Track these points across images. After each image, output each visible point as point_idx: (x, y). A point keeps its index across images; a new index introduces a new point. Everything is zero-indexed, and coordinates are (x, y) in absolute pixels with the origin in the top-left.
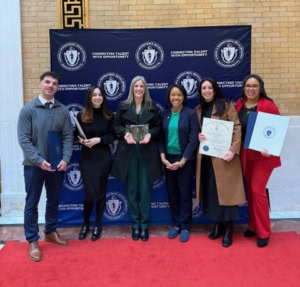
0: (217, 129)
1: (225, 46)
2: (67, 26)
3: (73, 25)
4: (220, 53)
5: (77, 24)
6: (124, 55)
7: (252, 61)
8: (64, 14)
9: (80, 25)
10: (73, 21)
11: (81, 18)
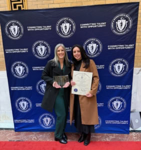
0: (82, 77)
1: (119, 19)
2: (13, 9)
3: (17, 9)
4: (115, 25)
5: (20, 8)
6: (48, 28)
7: (138, 30)
8: (11, 2)
9: (22, 9)
10: (17, 6)
11: (22, 4)
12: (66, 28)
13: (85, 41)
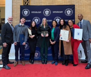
0: (64, 33)
1: (68, 10)
5: (27, 4)
6: (40, 12)
8: (24, 1)
9: (28, 4)
10: (26, 3)
11: (29, 2)
12: (47, 12)
13: (55, 17)
